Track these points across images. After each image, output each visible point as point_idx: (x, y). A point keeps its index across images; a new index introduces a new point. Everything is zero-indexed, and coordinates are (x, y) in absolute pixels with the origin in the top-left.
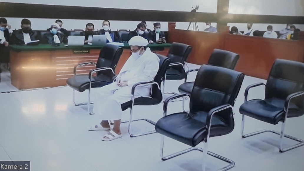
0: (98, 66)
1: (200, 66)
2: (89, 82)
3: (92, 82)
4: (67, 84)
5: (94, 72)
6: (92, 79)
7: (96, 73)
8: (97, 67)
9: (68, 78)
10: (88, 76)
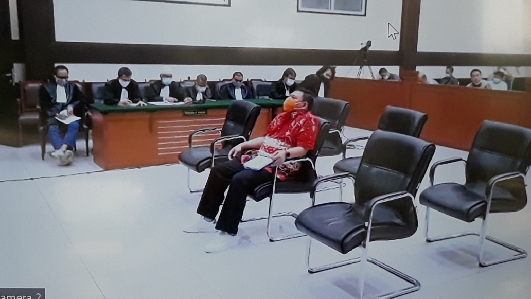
0: (224, 133)
1: (372, 132)
2: (211, 158)
3: (215, 157)
4: (180, 162)
5: (218, 144)
6: (216, 154)
7: (221, 144)
8: (222, 136)
9: (180, 152)
10: (209, 149)
